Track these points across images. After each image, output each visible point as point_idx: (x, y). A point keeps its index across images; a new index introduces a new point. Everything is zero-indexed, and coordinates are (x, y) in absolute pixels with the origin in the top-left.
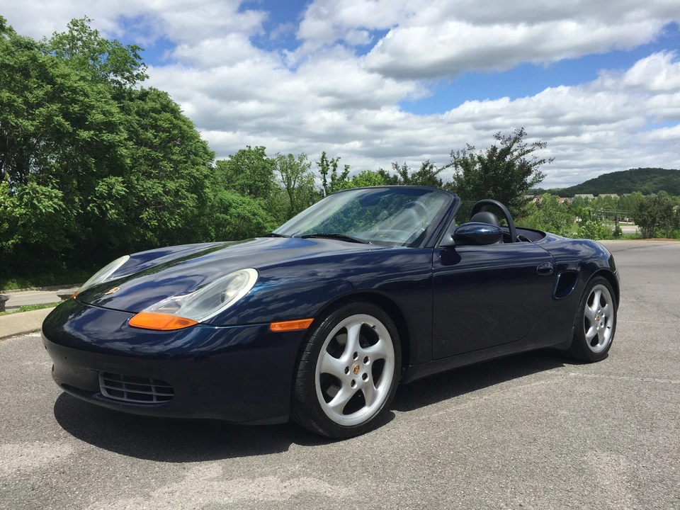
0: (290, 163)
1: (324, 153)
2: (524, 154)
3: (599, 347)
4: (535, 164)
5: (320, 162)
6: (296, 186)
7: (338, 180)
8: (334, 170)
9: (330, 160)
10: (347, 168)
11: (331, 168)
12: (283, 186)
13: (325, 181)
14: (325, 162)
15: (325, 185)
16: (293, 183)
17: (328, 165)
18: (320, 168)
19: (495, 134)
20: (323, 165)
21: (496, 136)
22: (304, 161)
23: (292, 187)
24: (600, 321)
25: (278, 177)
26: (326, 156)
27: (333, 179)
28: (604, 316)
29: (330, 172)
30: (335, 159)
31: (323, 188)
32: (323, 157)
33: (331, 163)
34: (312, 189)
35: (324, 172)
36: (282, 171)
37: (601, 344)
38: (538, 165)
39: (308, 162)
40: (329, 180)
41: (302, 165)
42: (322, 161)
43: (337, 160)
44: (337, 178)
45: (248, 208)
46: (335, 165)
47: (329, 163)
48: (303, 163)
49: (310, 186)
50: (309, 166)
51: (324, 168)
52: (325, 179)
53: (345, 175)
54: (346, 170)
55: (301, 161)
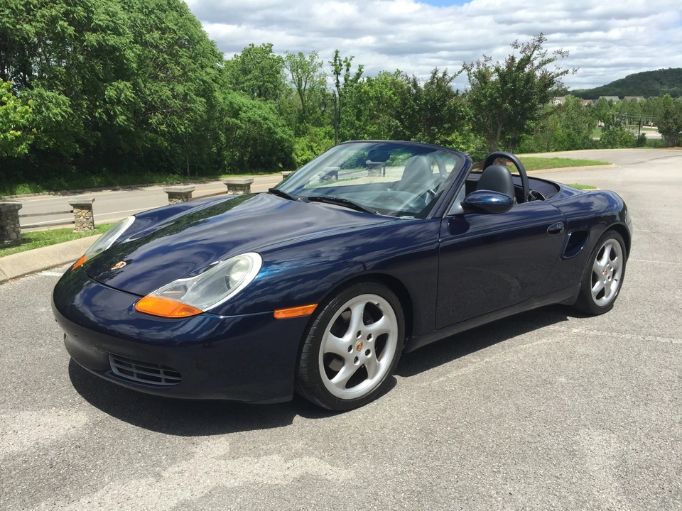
0: (301, 63)
1: (337, 52)
2: (545, 64)
3: (605, 300)
4: (558, 75)
5: (333, 61)
6: (307, 87)
7: (351, 81)
8: (348, 70)
9: (343, 59)
10: (361, 67)
11: (344, 68)
12: (294, 87)
13: (338, 82)
14: (338, 61)
15: (337, 86)
16: (304, 83)
17: (341, 65)
18: (333, 68)
20: (335, 65)
22: (315, 60)
23: (303, 87)
24: (608, 275)
25: (287, 76)
26: (339, 54)
27: (346, 80)
28: (612, 270)
29: (343, 72)
30: (349, 58)
31: (336, 89)
32: (336, 56)
33: (344, 62)
34: (324, 90)
35: (337, 73)
36: (292, 71)
37: (607, 297)
38: (560, 76)
39: (319, 61)
40: (341, 79)
41: (313, 64)
42: (335, 60)
43: (351, 59)
44: (350, 78)
45: (259, 112)
46: (349, 65)
47: (342, 63)
48: (314, 63)
49: (322, 87)
50: (321, 65)
51: (337, 68)
52: (338, 80)
53: (358, 75)
54: (360, 70)
55: (312, 60)
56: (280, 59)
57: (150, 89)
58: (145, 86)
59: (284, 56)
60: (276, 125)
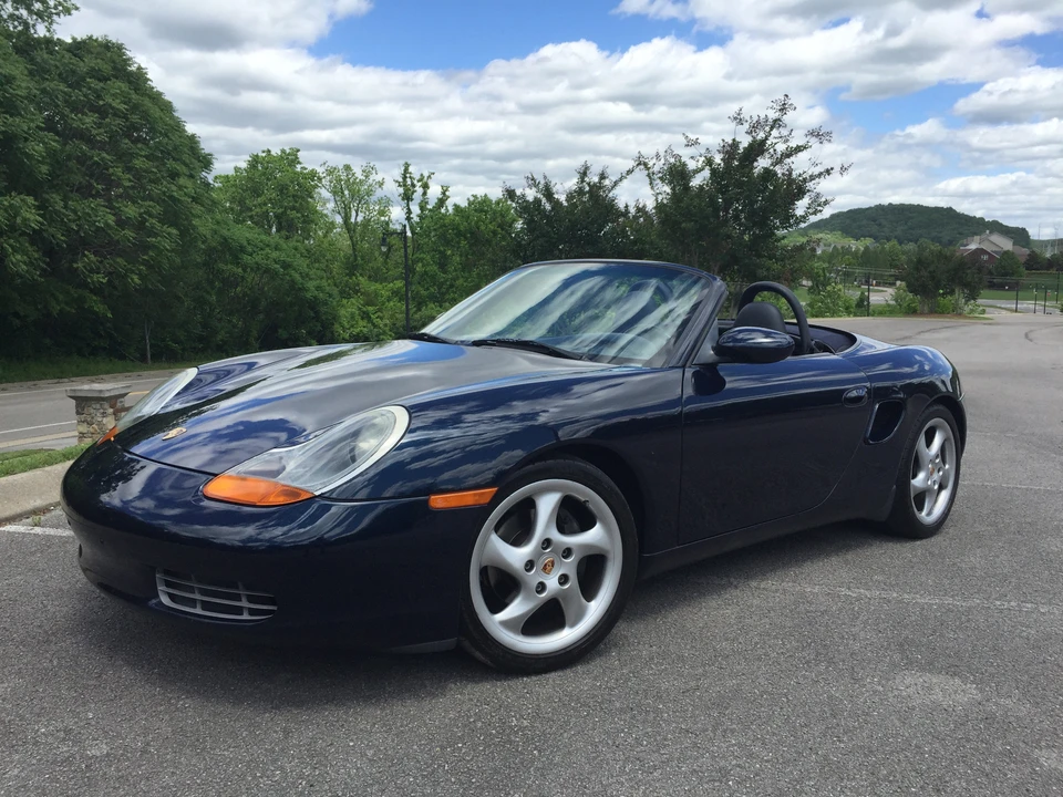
0: (348, 181)
1: (407, 165)
5: (401, 180)
6: (360, 219)
7: (430, 210)
9: (417, 177)
10: (445, 190)
11: (419, 190)
12: (339, 220)
13: (409, 212)
14: (408, 180)
15: (408, 219)
16: (354, 213)
17: (413, 185)
18: (401, 190)
19: (732, 113)
20: (405, 185)
21: (735, 118)
22: (372, 177)
23: (353, 220)
25: (325, 201)
26: (411, 169)
27: (422, 208)
29: (417, 197)
31: (406, 222)
32: (406, 170)
33: (418, 181)
34: (387, 223)
35: (407, 197)
36: (335, 193)
39: (379, 178)
40: (415, 209)
41: (368, 183)
42: (405, 178)
43: (429, 177)
44: (430, 207)
45: (275, 254)
46: (425, 186)
47: (415, 182)
48: (370, 181)
49: (383, 218)
50: (381, 184)
51: (406, 191)
52: (409, 209)
53: (441, 202)
54: (444, 193)
55: (366, 177)
56: (313, 174)
57: (75, 212)
58: (66, 207)
59: (320, 170)
60: (306, 276)
